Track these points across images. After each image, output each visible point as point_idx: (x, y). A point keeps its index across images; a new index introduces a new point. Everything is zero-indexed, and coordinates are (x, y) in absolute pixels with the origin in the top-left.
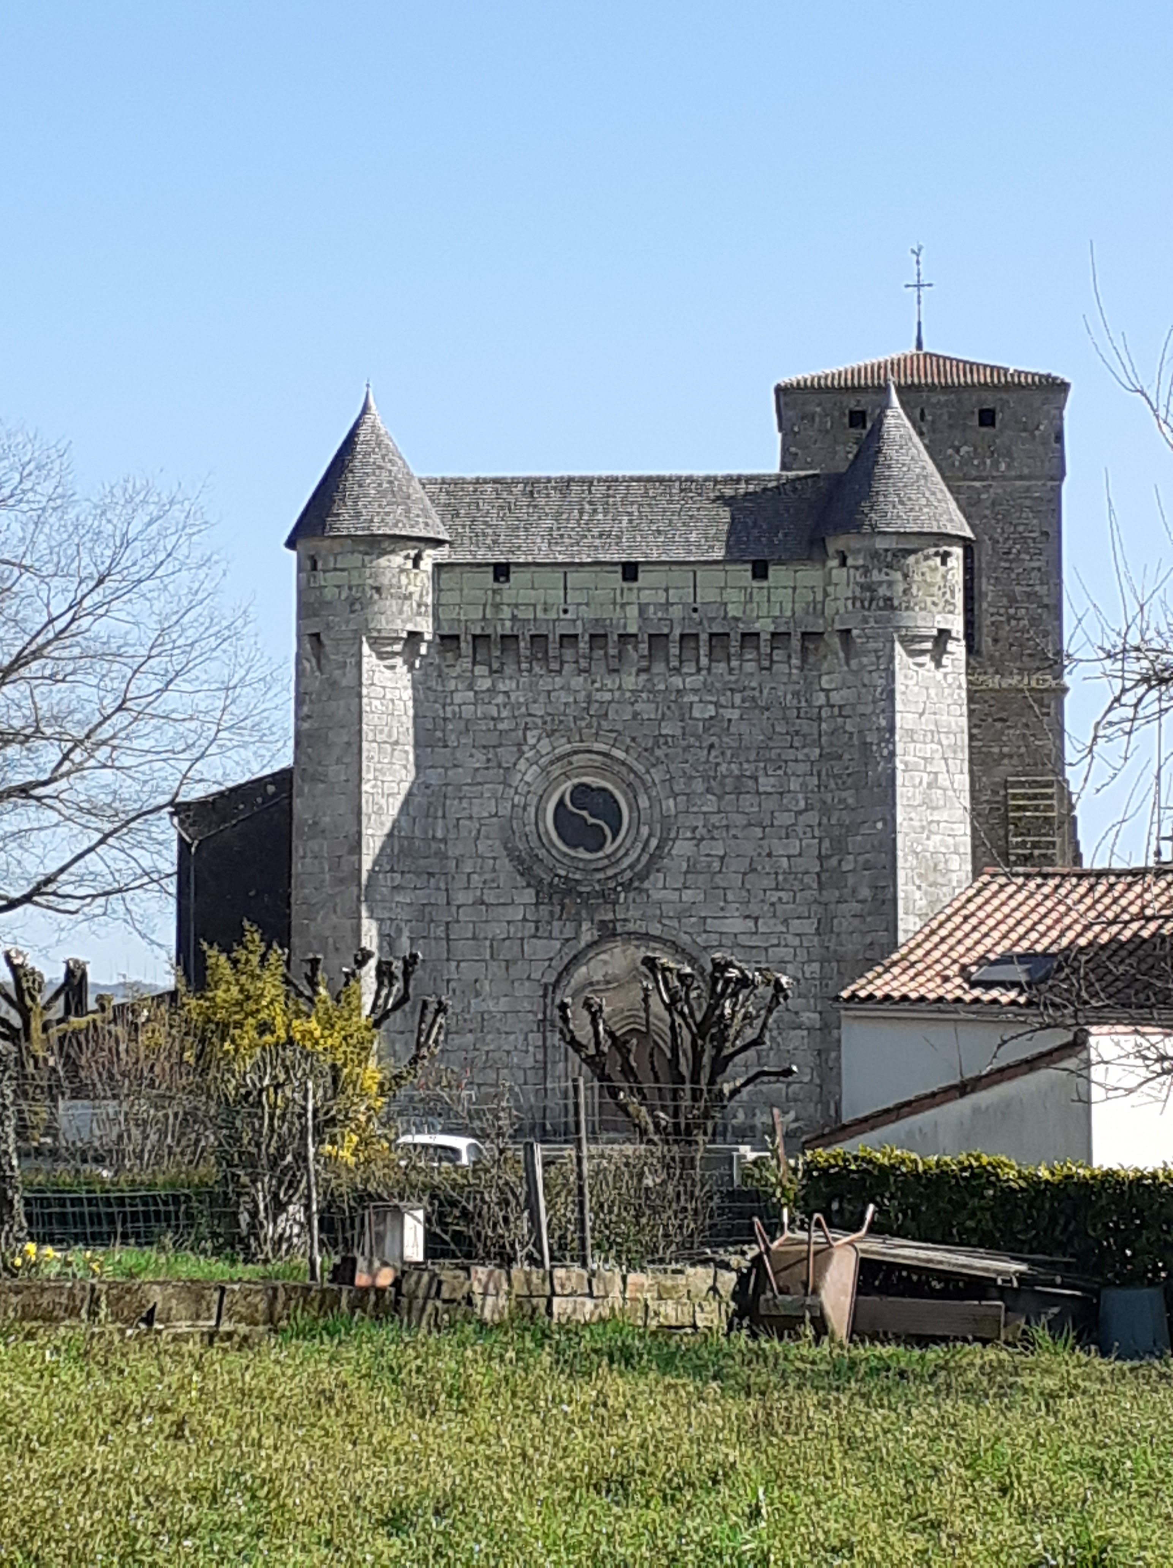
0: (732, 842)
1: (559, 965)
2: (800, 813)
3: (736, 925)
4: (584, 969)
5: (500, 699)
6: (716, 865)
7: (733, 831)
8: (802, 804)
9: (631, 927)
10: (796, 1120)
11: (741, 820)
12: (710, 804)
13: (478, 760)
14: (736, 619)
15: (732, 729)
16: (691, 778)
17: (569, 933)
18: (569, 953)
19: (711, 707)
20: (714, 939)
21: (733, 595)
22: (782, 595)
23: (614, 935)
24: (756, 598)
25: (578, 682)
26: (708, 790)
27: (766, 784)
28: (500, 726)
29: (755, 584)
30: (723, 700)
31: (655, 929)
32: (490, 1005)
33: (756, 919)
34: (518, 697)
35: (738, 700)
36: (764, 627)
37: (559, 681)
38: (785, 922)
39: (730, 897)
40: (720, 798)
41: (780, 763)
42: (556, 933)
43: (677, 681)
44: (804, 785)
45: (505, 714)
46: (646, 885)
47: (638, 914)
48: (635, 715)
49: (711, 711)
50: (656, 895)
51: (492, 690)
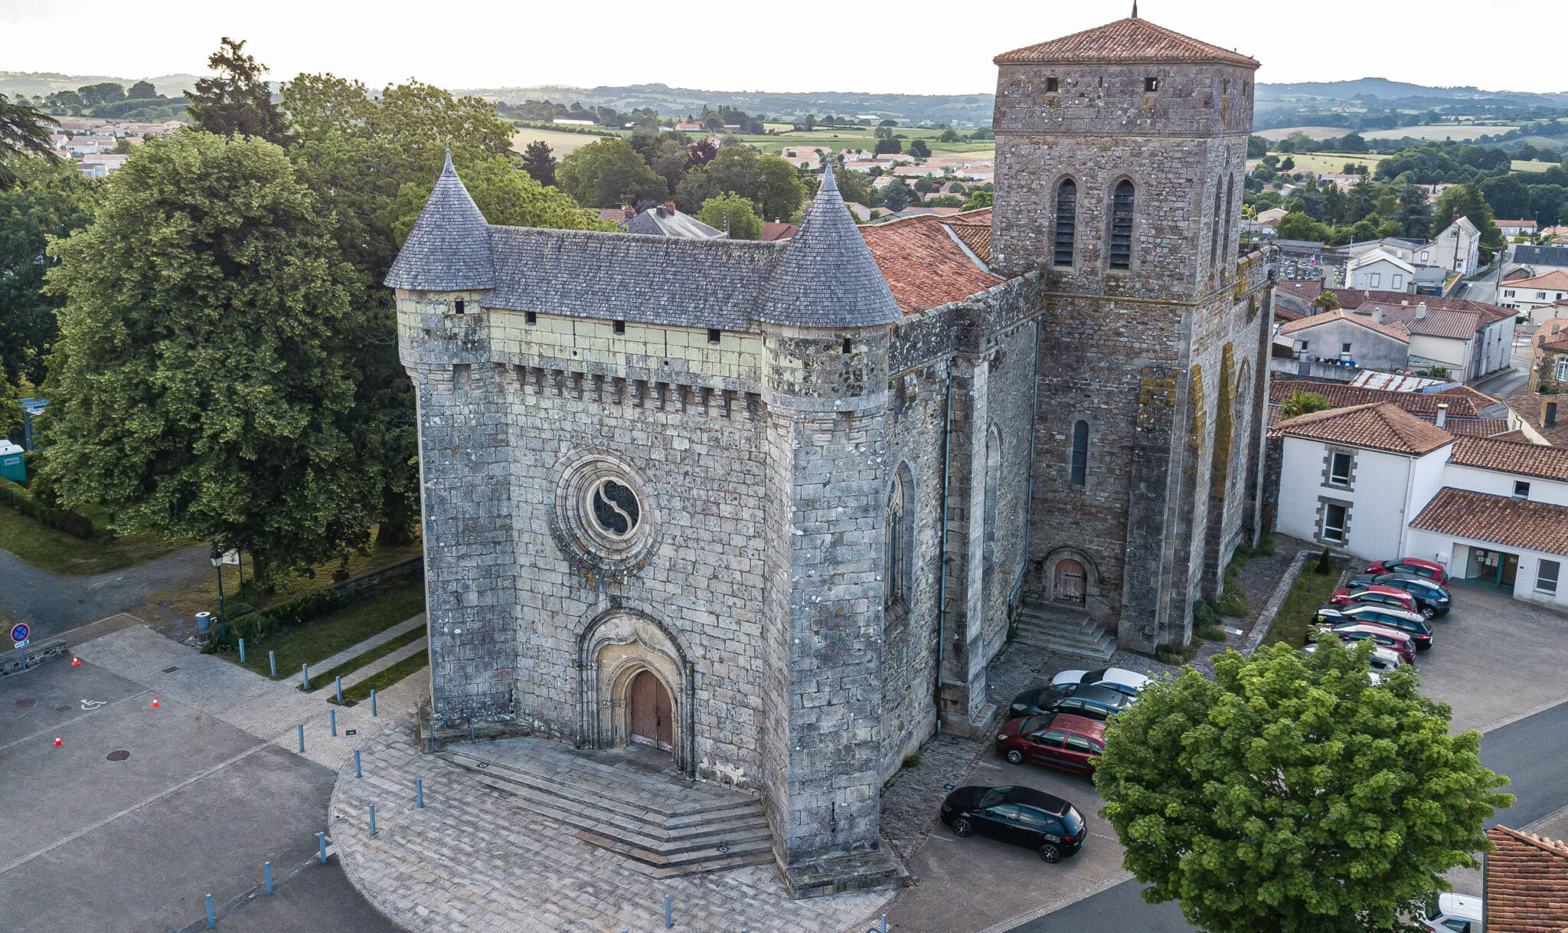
0: (699, 552)
1: (586, 621)
2: (749, 538)
3: (703, 618)
4: (603, 628)
5: (543, 414)
6: (690, 568)
7: (702, 544)
8: (751, 532)
9: (632, 604)
10: (744, 775)
11: (707, 536)
12: (684, 519)
13: (529, 460)
14: (697, 376)
15: (701, 463)
16: (672, 496)
17: (591, 600)
18: (591, 615)
19: (686, 441)
20: (687, 626)
21: (694, 355)
22: (731, 358)
23: (620, 607)
24: (711, 359)
25: (594, 408)
26: (684, 508)
27: (726, 510)
28: (543, 436)
29: (710, 346)
30: (694, 437)
31: (648, 609)
32: (542, 641)
33: (718, 616)
34: (555, 414)
35: (705, 439)
36: (718, 384)
37: (580, 406)
38: (738, 623)
39: (699, 593)
40: (692, 516)
41: (737, 496)
42: (583, 598)
43: (661, 417)
44: (753, 516)
45: (546, 426)
46: (642, 574)
47: (636, 595)
48: (633, 440)
49: (686, 445)
50: (649, 584)
51: (537, 407)
